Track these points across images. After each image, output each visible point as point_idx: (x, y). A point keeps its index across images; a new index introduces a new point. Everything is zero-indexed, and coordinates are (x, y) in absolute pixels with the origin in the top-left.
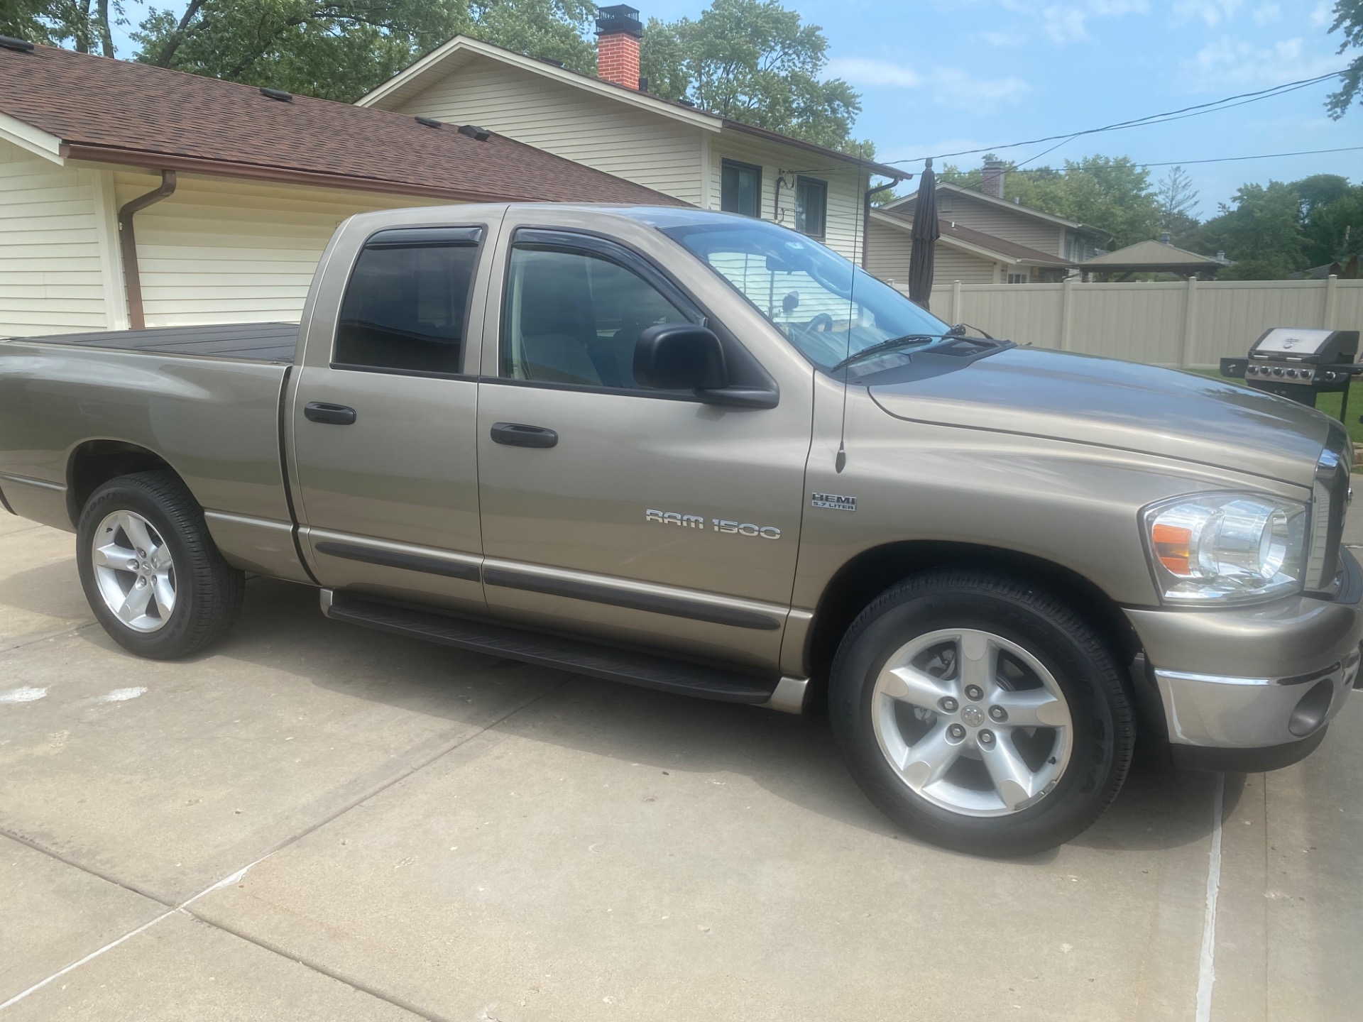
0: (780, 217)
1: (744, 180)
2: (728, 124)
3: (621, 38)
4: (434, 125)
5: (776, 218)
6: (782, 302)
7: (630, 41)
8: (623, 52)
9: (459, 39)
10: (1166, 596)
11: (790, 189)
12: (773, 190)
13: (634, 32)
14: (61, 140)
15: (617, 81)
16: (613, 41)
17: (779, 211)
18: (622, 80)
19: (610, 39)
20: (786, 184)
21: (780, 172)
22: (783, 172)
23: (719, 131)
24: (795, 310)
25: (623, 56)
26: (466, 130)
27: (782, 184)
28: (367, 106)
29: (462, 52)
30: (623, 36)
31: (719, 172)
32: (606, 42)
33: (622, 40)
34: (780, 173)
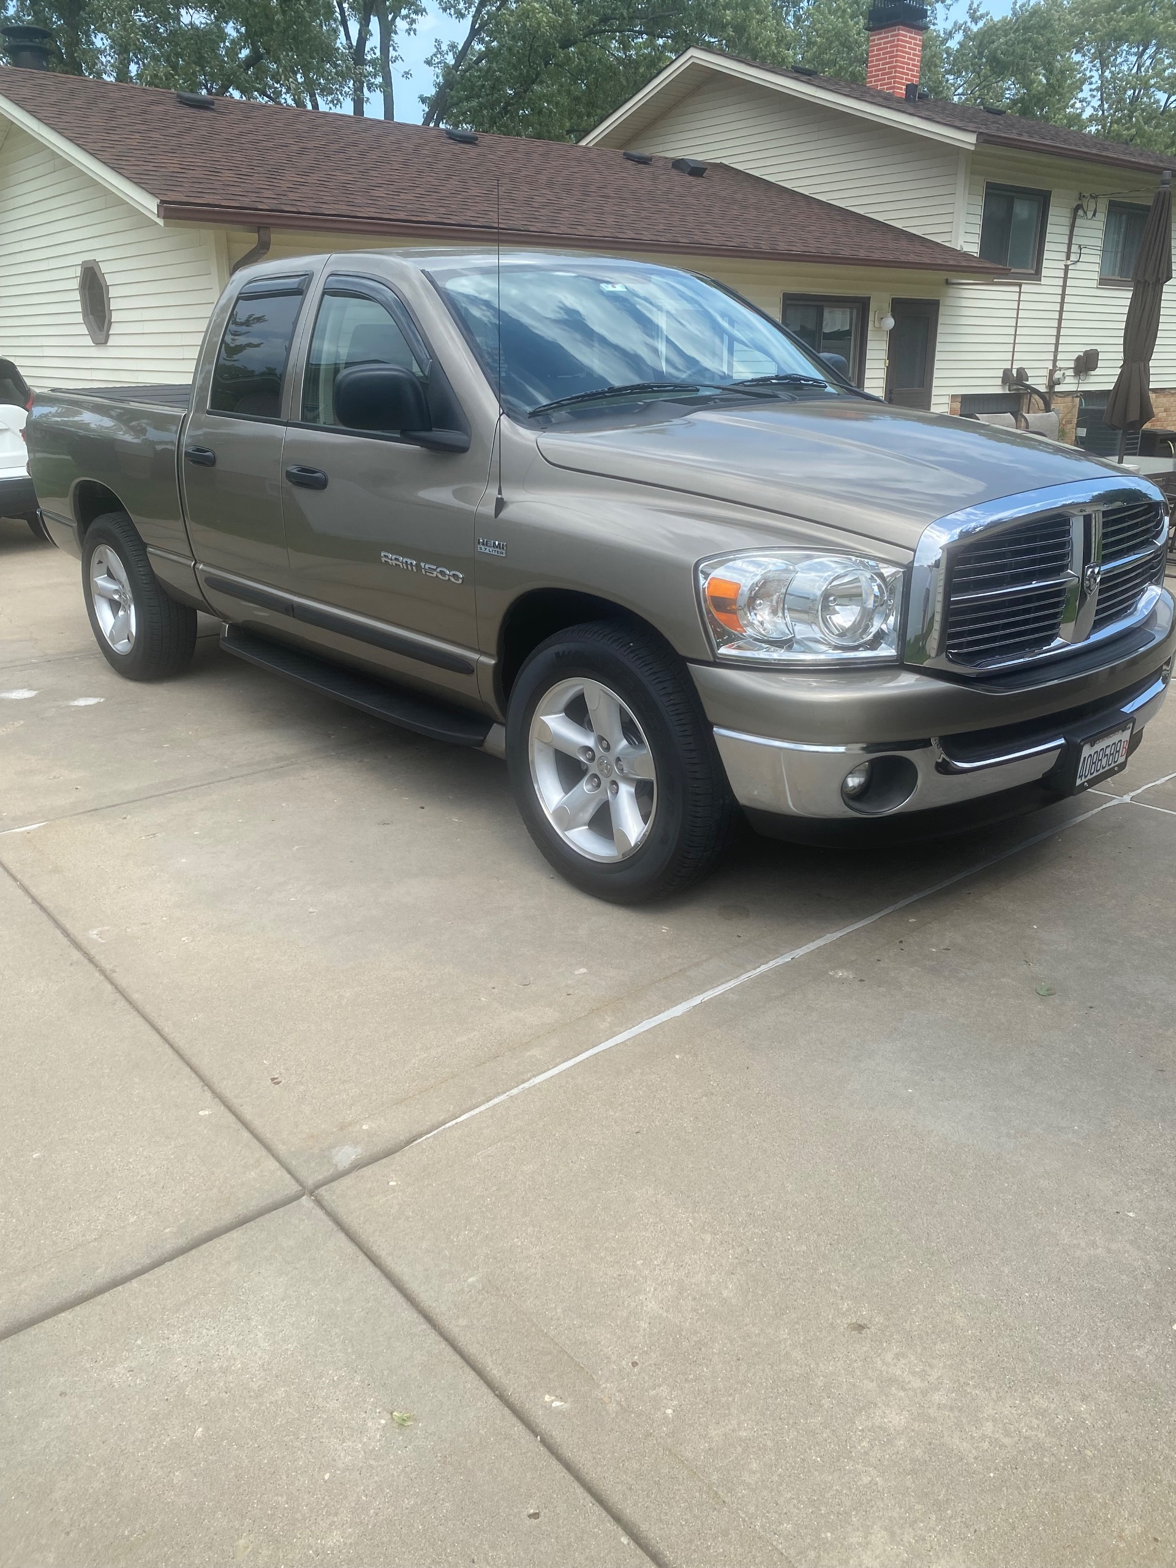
0: (1073, 257)
1: (1022, 210)
2: (984, 139)
3: (897, 32)
4: (645, 161)
5: (1068, 258)
6: (1073, 362)
7: (908, 34)
8: (897, 51)
9: (692, 52)
10: (719, 652)
11: (1091, 219)
12: (1067, 221)
13: (915, 23)
14: (159, 201)
15: (887, 89)
16: (888, 37)
17: (1074, 248)
18: (893, 88)
19: (883, 35)
20: (1085, 213)
21: (1081, 197)
22: (1084, 196)
23: (972, 148)
24: (1093, 373)
25: (897, 56)
26: (679, 165)
27: (1080, 212)
28: (591, 145)
29: (695, 68)
30: (899, 30)
31: (980, 201)
32: (879, 39)
33: (898, 35)
34: (1080, 199)
